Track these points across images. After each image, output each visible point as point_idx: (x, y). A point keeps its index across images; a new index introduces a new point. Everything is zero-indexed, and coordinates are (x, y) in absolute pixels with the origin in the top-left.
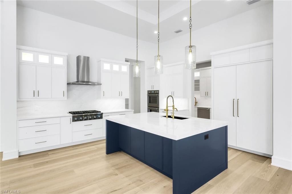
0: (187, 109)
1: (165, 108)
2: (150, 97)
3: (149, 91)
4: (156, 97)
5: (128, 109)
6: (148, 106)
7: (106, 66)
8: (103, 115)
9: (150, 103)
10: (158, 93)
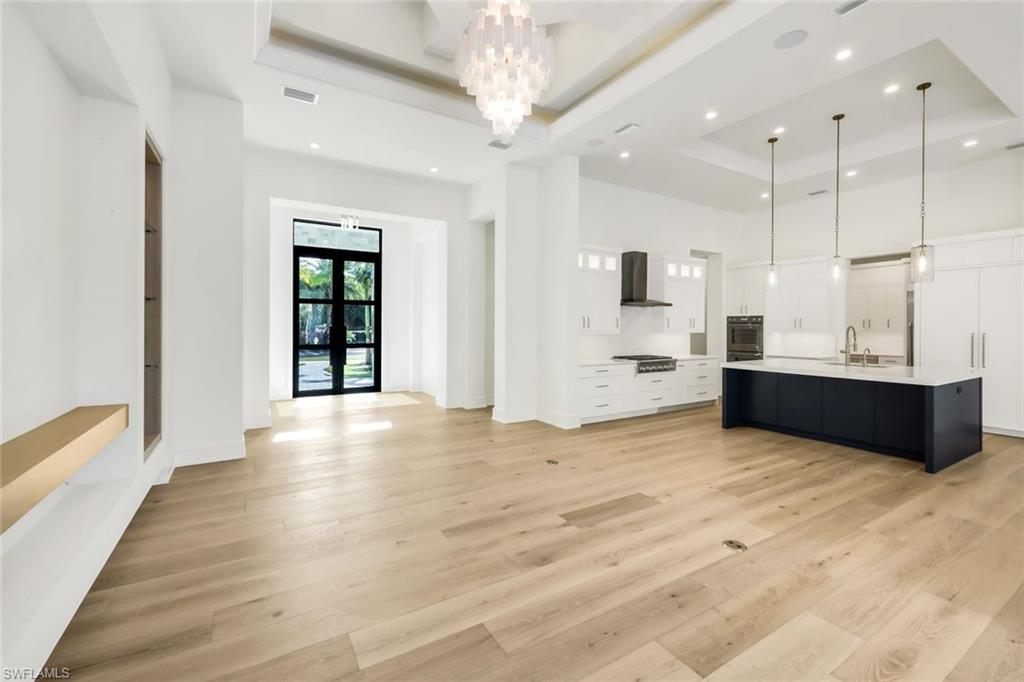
0: (834, 356)
1: (844, 348)
2: (733, 331)
3: (728, 318)
4: (755, 331)
5: (705, 354)
6: (729, 350)
7: (671, 270)
8: (677, 364)
9: (733, 341)
10: (761, 323)
